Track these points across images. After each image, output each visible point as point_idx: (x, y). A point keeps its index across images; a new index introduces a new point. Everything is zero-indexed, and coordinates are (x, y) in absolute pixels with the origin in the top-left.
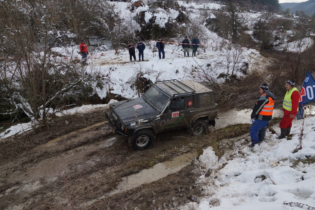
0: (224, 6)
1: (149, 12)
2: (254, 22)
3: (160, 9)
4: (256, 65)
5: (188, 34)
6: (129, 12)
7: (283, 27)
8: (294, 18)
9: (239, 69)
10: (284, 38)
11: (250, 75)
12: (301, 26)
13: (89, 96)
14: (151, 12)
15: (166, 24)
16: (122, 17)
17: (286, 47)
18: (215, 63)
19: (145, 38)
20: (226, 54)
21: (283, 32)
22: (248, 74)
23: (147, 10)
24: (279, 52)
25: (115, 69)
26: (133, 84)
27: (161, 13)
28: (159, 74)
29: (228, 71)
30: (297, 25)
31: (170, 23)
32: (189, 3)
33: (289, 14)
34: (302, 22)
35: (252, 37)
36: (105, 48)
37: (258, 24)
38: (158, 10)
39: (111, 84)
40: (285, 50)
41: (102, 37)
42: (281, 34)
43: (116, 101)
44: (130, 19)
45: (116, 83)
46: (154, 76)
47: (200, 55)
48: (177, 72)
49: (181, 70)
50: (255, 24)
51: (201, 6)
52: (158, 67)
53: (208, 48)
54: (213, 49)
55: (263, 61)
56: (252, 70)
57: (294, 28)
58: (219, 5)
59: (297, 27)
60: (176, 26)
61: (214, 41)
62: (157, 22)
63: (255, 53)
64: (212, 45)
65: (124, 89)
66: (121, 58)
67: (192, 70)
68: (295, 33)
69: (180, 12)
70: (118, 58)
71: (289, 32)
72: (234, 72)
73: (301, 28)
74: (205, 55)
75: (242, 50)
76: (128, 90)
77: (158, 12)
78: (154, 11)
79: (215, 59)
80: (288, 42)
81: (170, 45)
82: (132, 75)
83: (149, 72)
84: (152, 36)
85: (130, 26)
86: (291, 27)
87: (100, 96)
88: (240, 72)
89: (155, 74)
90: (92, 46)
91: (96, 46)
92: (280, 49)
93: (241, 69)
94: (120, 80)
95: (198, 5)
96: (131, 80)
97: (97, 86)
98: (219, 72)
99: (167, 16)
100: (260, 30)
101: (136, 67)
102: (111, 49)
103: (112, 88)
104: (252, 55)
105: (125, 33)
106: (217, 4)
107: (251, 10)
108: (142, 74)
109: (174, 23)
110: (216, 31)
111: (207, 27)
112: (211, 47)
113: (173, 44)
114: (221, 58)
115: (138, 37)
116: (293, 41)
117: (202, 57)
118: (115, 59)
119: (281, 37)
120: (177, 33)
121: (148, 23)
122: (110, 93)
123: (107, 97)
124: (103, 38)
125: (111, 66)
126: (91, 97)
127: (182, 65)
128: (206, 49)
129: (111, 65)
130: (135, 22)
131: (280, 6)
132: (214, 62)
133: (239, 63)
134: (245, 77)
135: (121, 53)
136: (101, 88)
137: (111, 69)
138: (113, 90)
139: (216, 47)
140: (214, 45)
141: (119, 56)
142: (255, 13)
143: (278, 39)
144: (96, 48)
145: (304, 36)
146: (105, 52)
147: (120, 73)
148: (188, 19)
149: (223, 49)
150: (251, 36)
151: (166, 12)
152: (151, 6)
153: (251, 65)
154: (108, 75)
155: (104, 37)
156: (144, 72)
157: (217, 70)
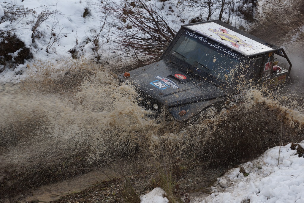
9: (235, 8)
11: (261, 23)
22: (257, 21)
29: (210, 12)
48: (86, 13)
49: (96, 10)
56: (266, 11)
72: (224, 15)
88: (239, 15)
89: (30, 17)
93: (240, 9)
98: (189, 14)
134: (249, 28)
157: (184, 12)
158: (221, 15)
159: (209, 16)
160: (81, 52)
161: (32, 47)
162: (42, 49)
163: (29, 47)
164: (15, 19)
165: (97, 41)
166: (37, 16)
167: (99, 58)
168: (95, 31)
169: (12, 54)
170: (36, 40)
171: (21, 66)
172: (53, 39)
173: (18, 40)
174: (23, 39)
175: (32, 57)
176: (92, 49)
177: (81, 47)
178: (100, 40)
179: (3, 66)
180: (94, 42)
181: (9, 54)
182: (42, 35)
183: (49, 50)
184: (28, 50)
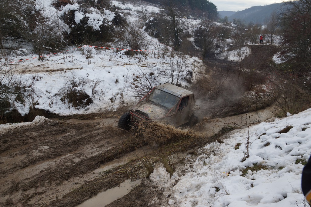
0: (163, 10)
1: (80, 12)
2: (195, 29)
3: (92, 9)
4: (200, 73)
5: (127, 39)
6: (54, 9)
8: (232, 27)
9: (183, 78)
10: (225, 46)
11: (195, 84)
12: (239, 35)
13: (6, 113)
14: (82, 11)
15: (100, 27)
16: (46, 15)
17: (226, 56)
18: (159, 72)
19: (76, 41)
20: (170, 62)
21: (223, 40)
22: (193, 83)
23: (77, 9)
24: (220, 61)
25: (40, 78)
26: (64, 97)
27: (94, 13)
28: (96, 84)
29: (173, 80)
30: (235, 33)
31: (106, 25)
32: (125, 4)
33: (227, 23)
34: (240, 31)
35: (194, 44)
36: (24, 52)
37: (199, 30)
38: (90, 10)
39: (35, 96)
40: (226, 58)
41: (19, 38)
42: (222, 42)
43: (43, 118)
44: (57, 19)
45: (42, 96)
46: (90, 87)
47: (141, 63)
48: (117, 81)
49: (121, 80)
50: (195, 31)
51: (139, 8)
52: (95, 76)
53: (150, 55)
54: (155, 56)
56: (196, 79)
57: (233, 37)
58: (158, 9)
59: (235, 36)
60: (113, 30)
61: (155, 47)
62: (90, 23)
63: (198, 61)
64: (154, 52)
65: (52, 103)
66: (47, 66)
67: (134, 80)
68: (234, 42)
69: (116, 13)
70: (43, 65)
71: (229, 40)
72: (178, 81)
73: (239, 37)
74: (147, 63)
75: (185, 58)
76: (58, 103)
77: (91, 12)
78: (85, 10)
79: (158, 67)
80: (228, 50)
81: (106, 50)
82: (62, 85)
83: (83, 82)
84: (84, 39)
85: (57, 26)
86: (230, 36)
87: (20, 111)
88: (185, 81)
89: (91, 84)
90: (5, 49)
91: (12, 49)
92: (222, 58)
93: (185, 78)
94: (47, 91)
95: (135, 7)
96: (61, 91)
97: (16, 100)
98: (163, 81)
99: (101, 17)
100: (201, 38)
101: (67, 76)
102: (32, 54)
103: (37, 101)
104: (195, 64)
105: (49, 35)
106: (156, 7)
107: (190, 16)
108: (74, 85)
109: (110, 26)
110: (156, 36)
111: (146, 32)
112: (152, 53)
113: (109, 49)
114: (165, 66)
115: (67, 40)
116: (233, 50)
117: (144, 65)
118: (39, 66)
119: (221, 45)
120: (114, 37)
121: (79, 24)
122: (34, 108)
123: (29, 113)
124: (21, 40)
125: (34, 75)
126: (8, 113)
127: (122, 74)
128: (147, 57)
129: (34, 73)
130: (63, 22)
131: (218, 13)
132: (158, 70)
133: (184, 71)
134: (190, 87)
135: (46, 58)
136: (23, 102)
137: (34, 78)
138: (38, 104)
139: (158, 54)
140: (156, 52)
141: (44, 63)
142: (195, 19)
143: (219, 47)
144: (12, 52)
145: (242, 46)
146: (25, 57)
147: (46, 83)
148: (126, 22)
149: (165, 56)
150: (192, 43)
151: (100, 13)
152: (82, 5)
153: (195, 74)
154: (30, 85)
155: (22, 38)
156: (78, 82)
157: (161, 80)
158: (177, 81)
159: (172, 81)
160: (115, 99)
161: (93, 98)
162: (97, 98)
163: (91, 98)
164: (85, 85)
165: (122, 94)
166: (94, 83)
167: (123, 102)
168: (121, 89)
169: (84, 101)
170: (94, 94)
171: (88, 107)
172: (102, 93)
173: (86, 94)
174: (88, 94)
175: (93, 102)
176: (121, 98)
177: (115, 97)
178: (124, 93)
179: (79, 107)
180: (121, 94)
181: (82, 101)
182: (97, 92)
183: (101, 99)
184: (91, 99)
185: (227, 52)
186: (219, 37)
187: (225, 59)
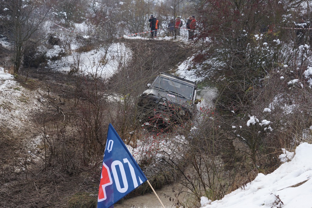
7: (65, 14)
10: (71, 41)
12: (105, 14)
17: (75, 64)
21: (67, 26)
24: (59, 76)
30: (96, 12)
40: (74, 71)
42: (64, 30)
55: (23, 100)
57: (91, 19)
59: (95, 18)
68: (94, 31)
71: (81, 27)
73: (105, 20)
80: (81, 50)
86: (84, 16)
116: (90, 50)
119: (62, 38)
143: (57, 42)
145: (111, 41)
185: (76, 54)
186: (58, 18)
187: (71, 72)
